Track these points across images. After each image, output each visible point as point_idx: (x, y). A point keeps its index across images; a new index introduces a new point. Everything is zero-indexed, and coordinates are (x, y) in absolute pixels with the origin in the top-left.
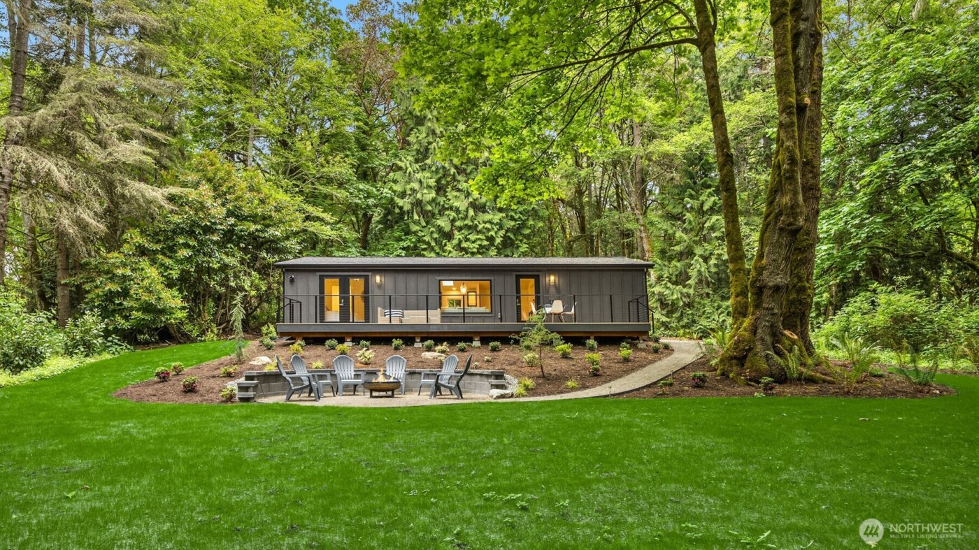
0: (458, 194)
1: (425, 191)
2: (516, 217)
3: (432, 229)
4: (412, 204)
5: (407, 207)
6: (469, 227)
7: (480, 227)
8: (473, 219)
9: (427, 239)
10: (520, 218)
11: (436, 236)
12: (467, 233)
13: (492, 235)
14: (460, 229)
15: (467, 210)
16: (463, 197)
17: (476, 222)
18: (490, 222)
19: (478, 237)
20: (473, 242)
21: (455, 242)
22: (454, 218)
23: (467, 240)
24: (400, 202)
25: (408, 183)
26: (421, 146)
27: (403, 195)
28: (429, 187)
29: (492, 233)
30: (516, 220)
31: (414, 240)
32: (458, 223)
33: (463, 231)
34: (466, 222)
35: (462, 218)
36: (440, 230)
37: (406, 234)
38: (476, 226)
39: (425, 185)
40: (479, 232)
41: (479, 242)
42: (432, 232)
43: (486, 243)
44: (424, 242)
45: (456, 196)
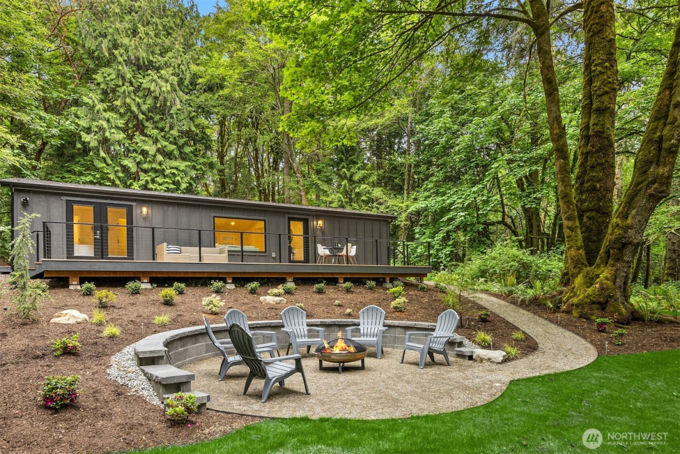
0: (146, 139)
1: (113, 130)
2: (198, 167)
3: (116, 168)
4: (99, 142)
5: (94, 144)
6: (155, 171)
7: (168, 172)
8: (160, 164)
9: (112, 176)
10: (201, 168)
11: (121, 175)
12: (154, 176)
13: (178, 180)
14: (146, 171)
15: (155, 156)
16: (151, 142)
17: (163, 167)
18: (177, 169)
19: (165, 180)
20: (160, 185)
21: (143, 182)
22: (141, 160)
23: (153, 181)
24: (86, 138)
25: (93, 120)
26: (108, 87)
27: (88, 130)
28: (117, 128)
29: (178, 178)
30: (197, 170)
31: (98, 176)
32: (146, 166)
33: (149, 174)
34: (154, 166)
35: (150, 162)
36: (125, 169)
37: (88, 169)
38: (164, 170)
39: (113, 125)
40: (165, 176)
41: (166, 185)
42: (117, 171)
43: (172, 186)
44: (109, 180)
45: (144, 141)
